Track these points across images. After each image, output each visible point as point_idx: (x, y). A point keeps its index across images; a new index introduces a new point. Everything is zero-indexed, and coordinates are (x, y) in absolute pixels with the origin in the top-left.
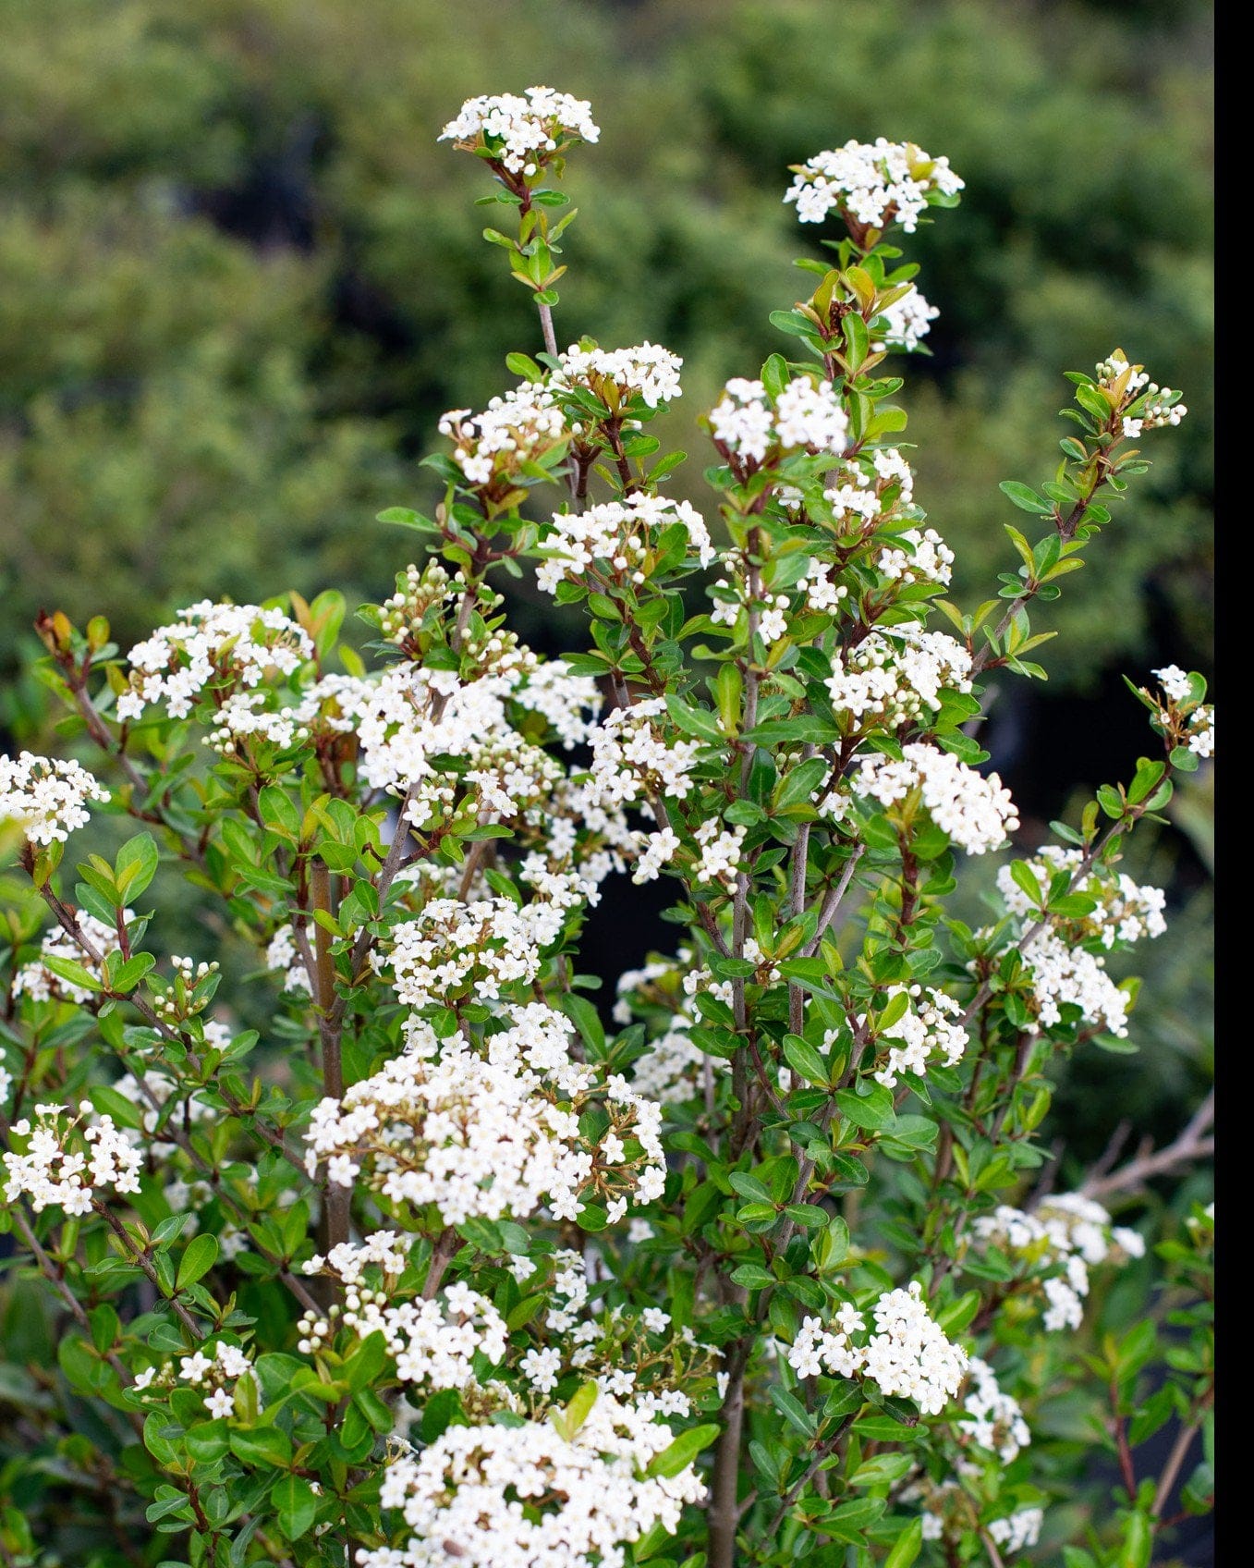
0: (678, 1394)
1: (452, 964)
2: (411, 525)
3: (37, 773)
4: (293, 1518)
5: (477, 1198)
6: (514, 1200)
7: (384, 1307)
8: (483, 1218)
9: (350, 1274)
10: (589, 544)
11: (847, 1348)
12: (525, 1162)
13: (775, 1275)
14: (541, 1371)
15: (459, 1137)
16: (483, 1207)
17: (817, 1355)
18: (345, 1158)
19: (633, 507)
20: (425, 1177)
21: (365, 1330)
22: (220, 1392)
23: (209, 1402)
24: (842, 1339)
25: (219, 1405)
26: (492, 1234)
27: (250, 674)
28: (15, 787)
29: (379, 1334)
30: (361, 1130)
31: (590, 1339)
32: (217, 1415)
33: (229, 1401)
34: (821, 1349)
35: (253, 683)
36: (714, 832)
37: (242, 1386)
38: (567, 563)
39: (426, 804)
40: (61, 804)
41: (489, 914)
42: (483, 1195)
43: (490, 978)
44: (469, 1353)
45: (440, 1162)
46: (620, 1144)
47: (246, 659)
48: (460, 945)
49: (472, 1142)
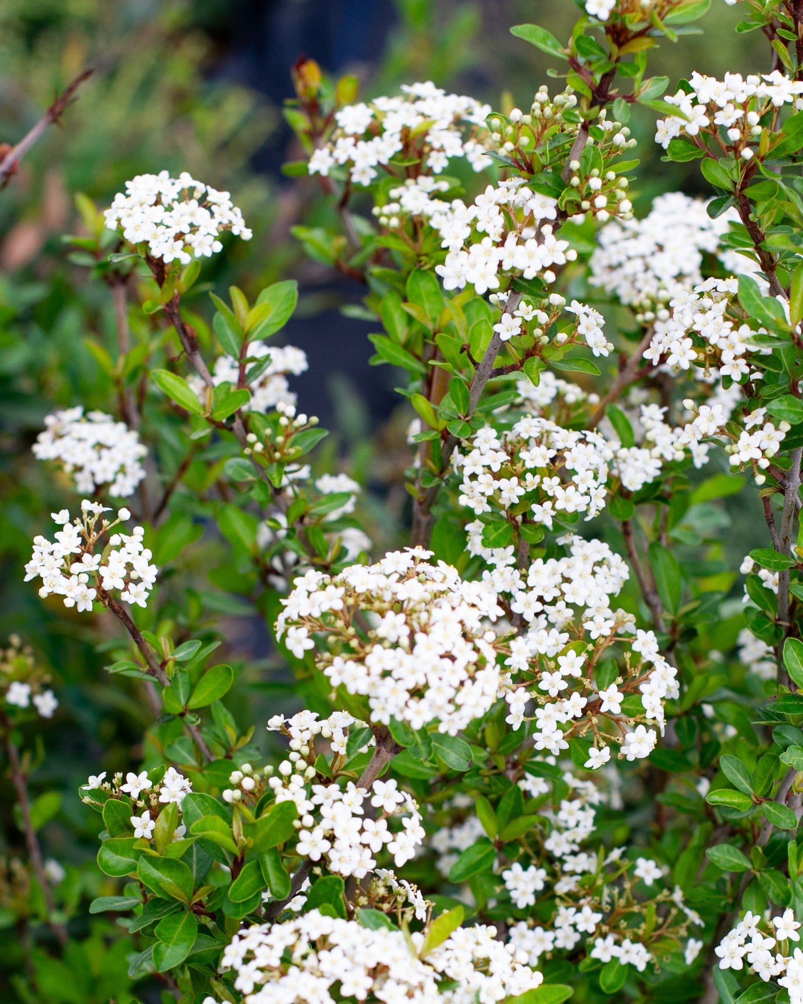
0: (640, 947)
1: (515, 480)
2: (541, 46)
3: (186, 195)
4: (169, 950)
5: (406, 704)
6: (444, 716)
7: (313, 781)
8: (406, 724)
9: (299, 742)
10: (712, 109)
11: (773, 953)
12: (462, 683)
13: (752, 863)
14: (521, 886)
15: (405, 641)
16: (409, 715)
17: (742, 952)
18: (304, 631)
19: (770, 84)
20: (362, 670)
21: (282, 796)
22: (146, 814)
23: (134, 820)
24: (771, 943)
25: (143, 825)
26: (423, 743)
27: (437, 159)
28: (157, 203)
29: (291, 805)
30: (325, 608)
31: (579, 870)
32: (138, 834)
33: (152, 825)
34: (749, 947)
35: (437, 169)
36: (759, 421)
37: (167, 814)
38: (683, 122)
39: (519, 321)
40: (194, 228)
41: (571, 444)
42: (413, 703)
43: (548, 504)
44: (377, 848)
45: (380, 660)
46: (620, 697)
47: (436, 145)
48: (529, 465)
49: (417, 649)
